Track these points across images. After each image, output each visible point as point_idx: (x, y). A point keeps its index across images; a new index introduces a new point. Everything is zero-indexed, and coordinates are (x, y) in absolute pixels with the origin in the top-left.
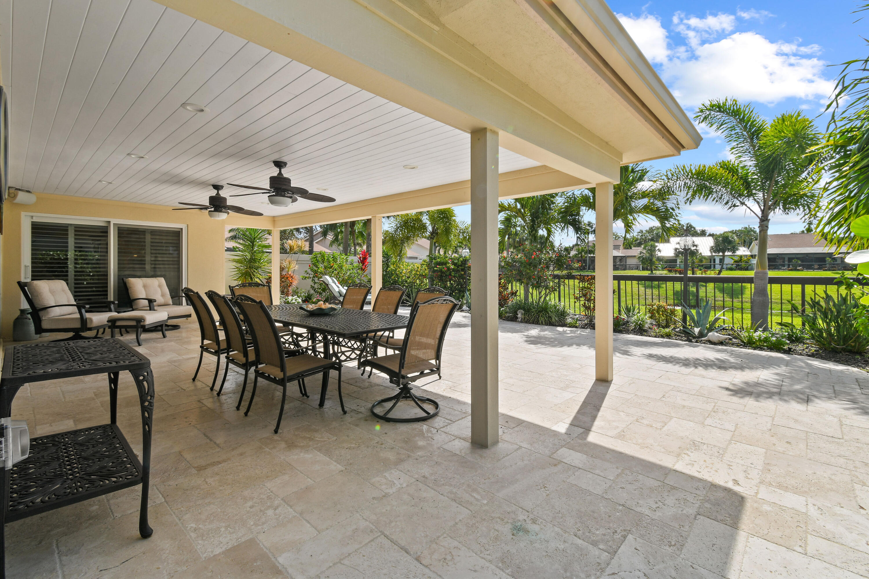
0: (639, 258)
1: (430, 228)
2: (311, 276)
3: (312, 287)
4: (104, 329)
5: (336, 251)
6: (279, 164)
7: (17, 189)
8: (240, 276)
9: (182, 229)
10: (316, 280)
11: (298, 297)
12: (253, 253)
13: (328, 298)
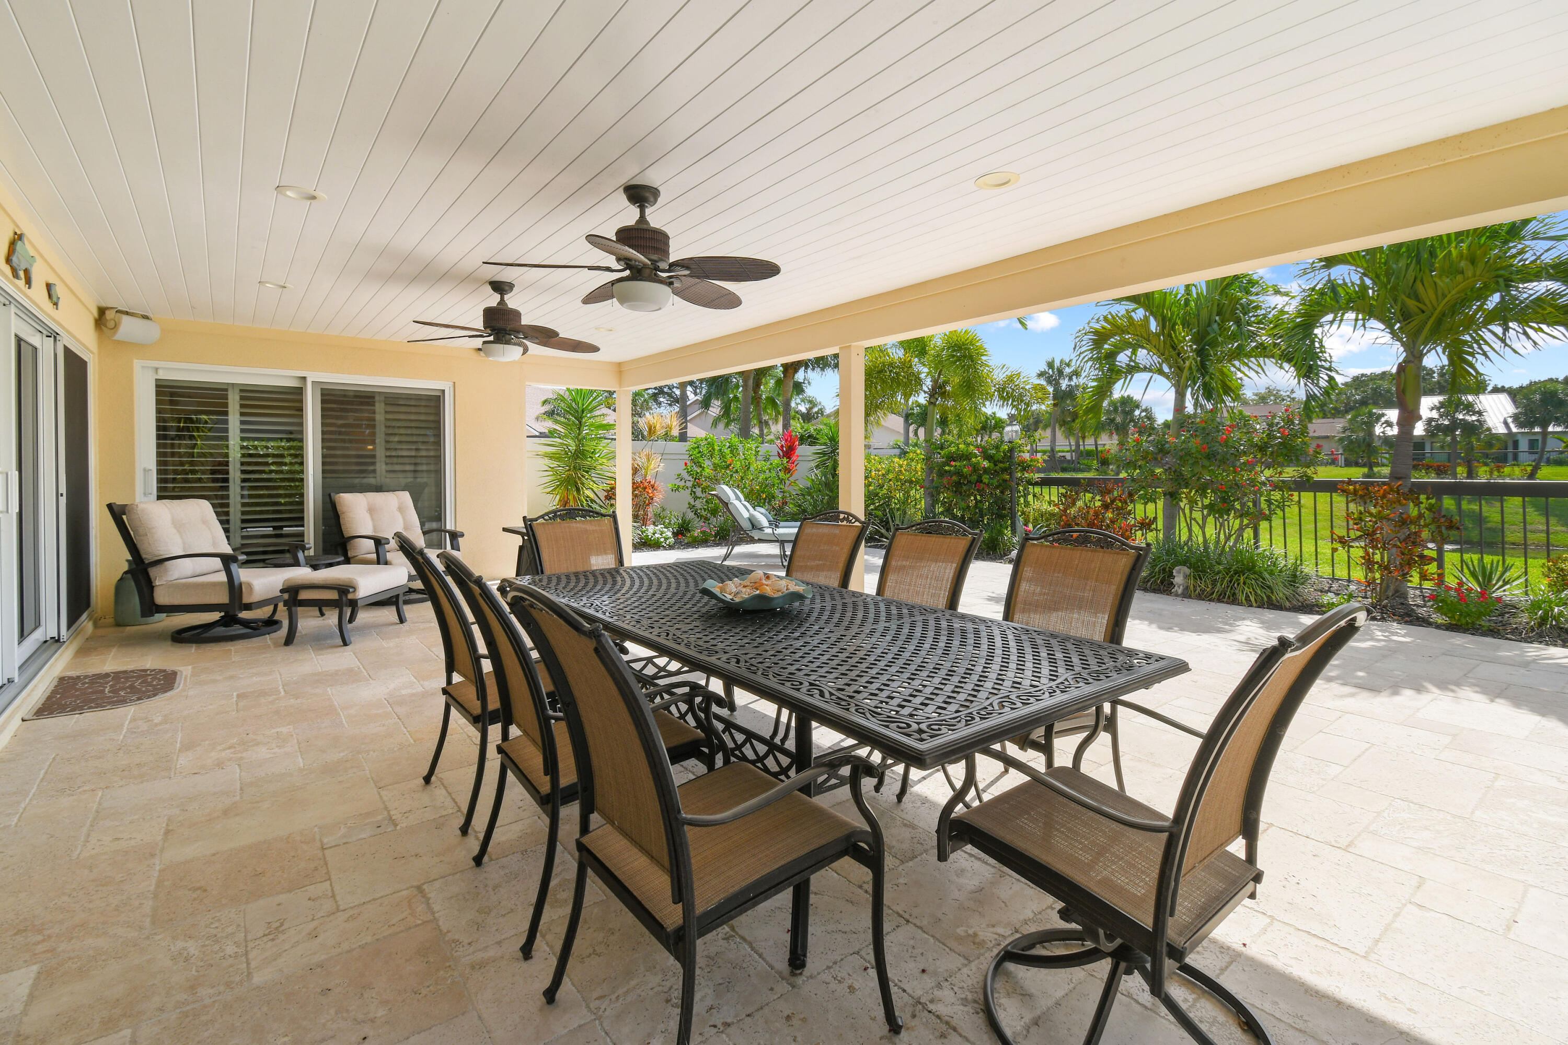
0: (1341, 439)
1: (928, 383)
2: (689, 484)
3: (692, 507)
4: (276, 607)
5: (726, 436)
6: (641, 195)
7: (119, 311)
8: (558, 486)
9: (443, 391)
10: (698, 491)
11: (666, 527)
12: (579, 440)
13: (722, 529)
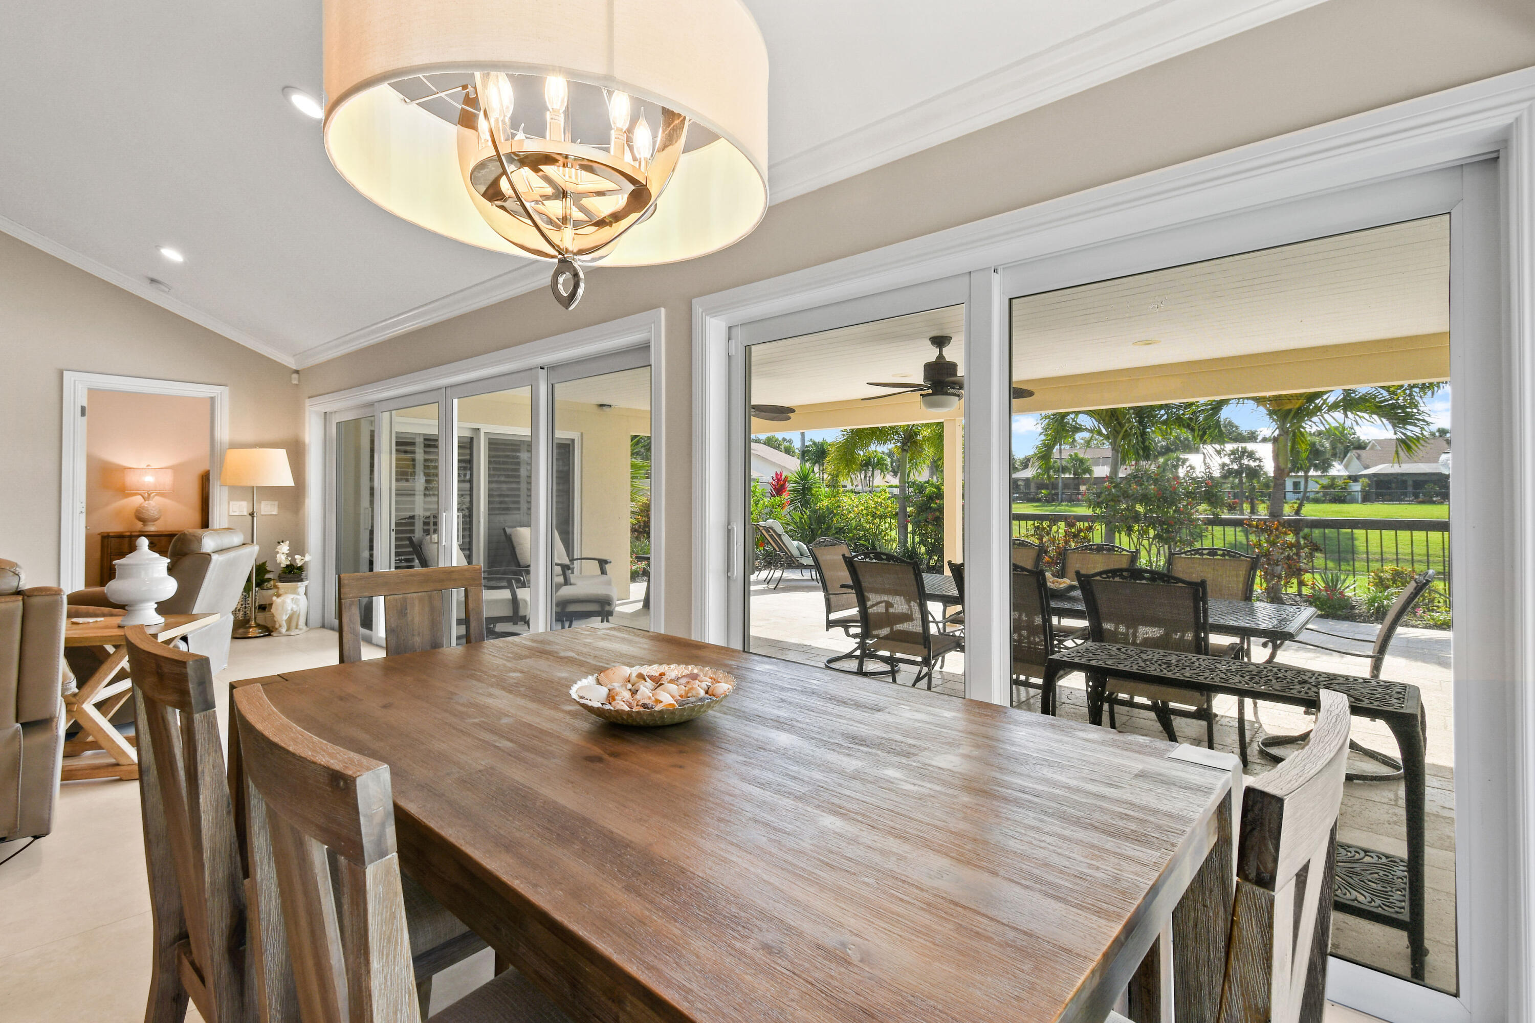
6: (940, 341)
9: (573, 440)
